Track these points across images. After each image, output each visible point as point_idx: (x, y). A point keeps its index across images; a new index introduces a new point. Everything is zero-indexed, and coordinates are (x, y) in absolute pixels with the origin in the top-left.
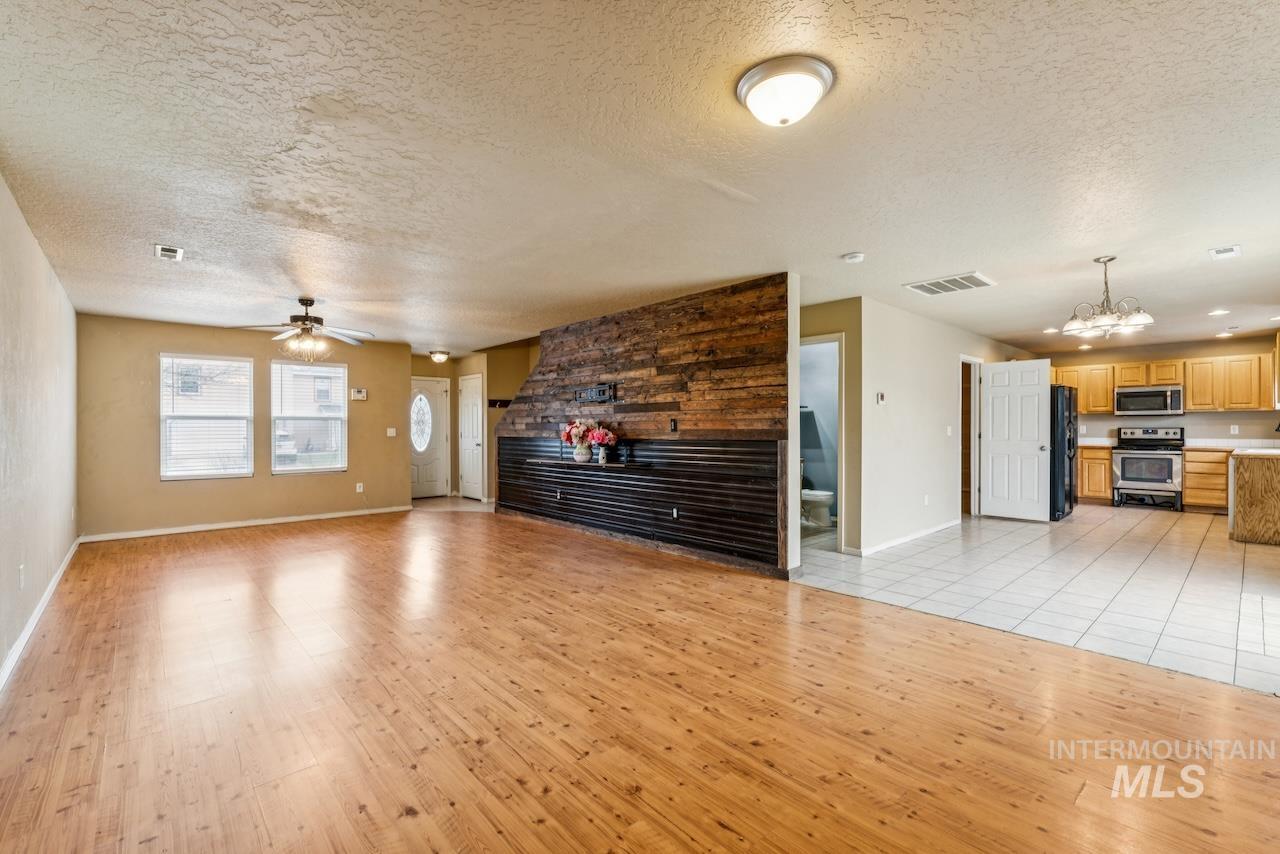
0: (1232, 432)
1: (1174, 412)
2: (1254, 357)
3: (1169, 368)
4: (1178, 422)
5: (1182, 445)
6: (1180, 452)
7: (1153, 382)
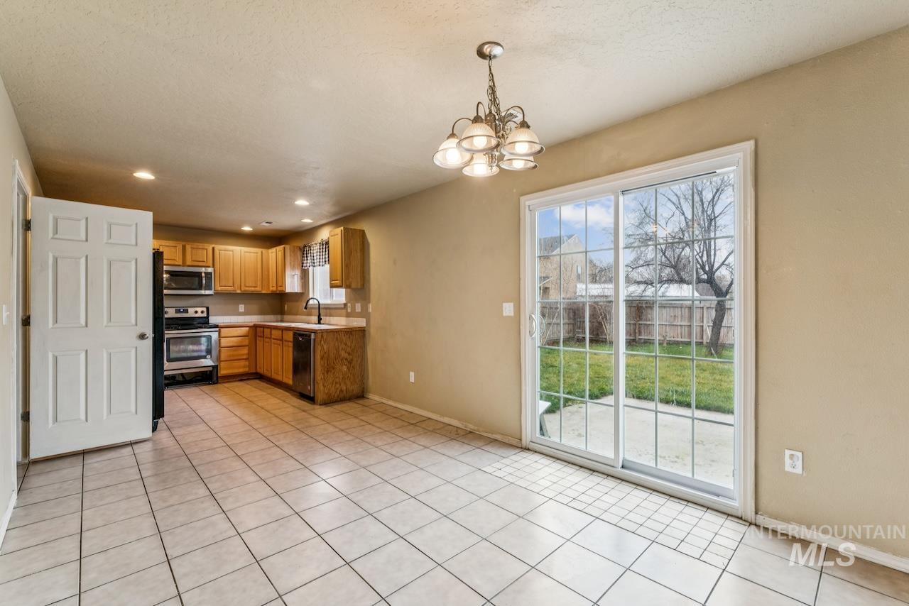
0: (240, 310)
1: (207, 292)
2: (259, 250)
3: (200, 251)
4: (207, 302)
5: (208, 323)
6: (217, 329)
7: (189, 263)
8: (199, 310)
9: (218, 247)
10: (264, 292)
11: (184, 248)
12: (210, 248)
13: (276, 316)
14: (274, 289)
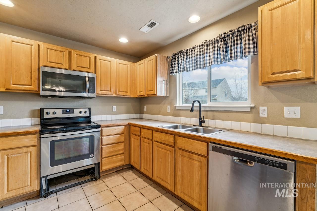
0: (114, 110)
1: (90, 95)
2: (129, 63)
3: (84, 58)
4: (89, 103)
5: (90, 122)
6: (99, 129)
7: (74, 67)
8: (83, 110)
9: (99, 57)
10: (132, 96)
11: (70, 53)
12: (93, 56)
13: (137, 114)
14: (142, 94)
